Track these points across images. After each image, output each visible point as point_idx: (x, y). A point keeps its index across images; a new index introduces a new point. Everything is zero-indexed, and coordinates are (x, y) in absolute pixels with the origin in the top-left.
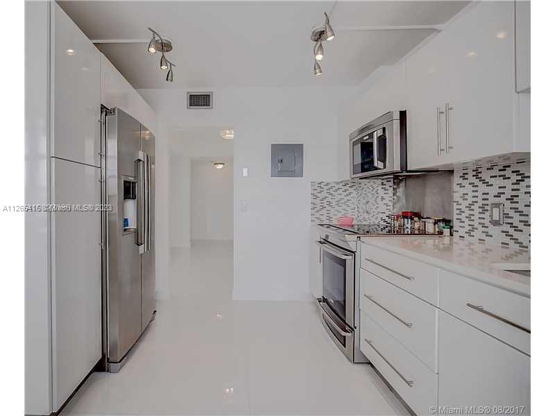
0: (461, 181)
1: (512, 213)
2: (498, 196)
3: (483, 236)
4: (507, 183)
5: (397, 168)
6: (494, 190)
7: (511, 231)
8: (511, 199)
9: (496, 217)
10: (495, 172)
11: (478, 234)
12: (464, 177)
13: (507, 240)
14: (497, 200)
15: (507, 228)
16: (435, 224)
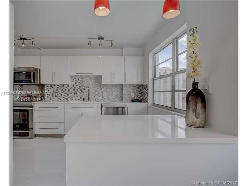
0: (47, 87)
1: (59, 94)
2: (56, 91)
3: (53, 99)
4: (58, 88)
5: (39, 84)
6: (55, 90)
7: (59, 97)
8: (59, 92)
9: (56, 95)
10: (56, 86)
11: (52, 99)
12: (48, 87)
13: (58, 99)
14: (56, 92)
15: (58, 97)
16: (40, 98)
